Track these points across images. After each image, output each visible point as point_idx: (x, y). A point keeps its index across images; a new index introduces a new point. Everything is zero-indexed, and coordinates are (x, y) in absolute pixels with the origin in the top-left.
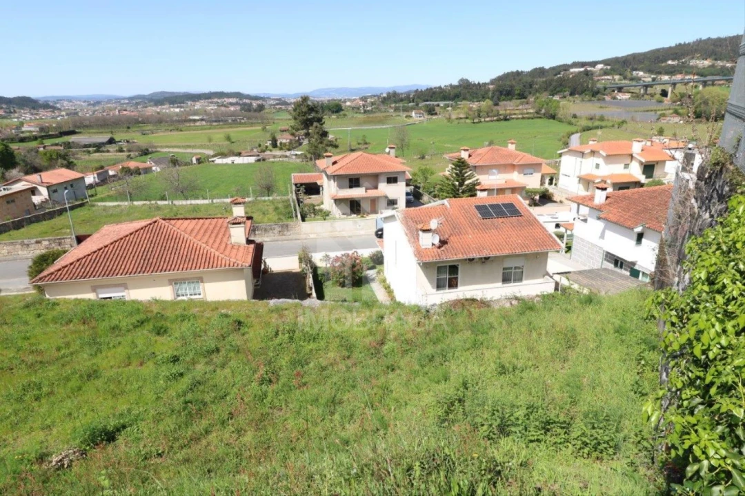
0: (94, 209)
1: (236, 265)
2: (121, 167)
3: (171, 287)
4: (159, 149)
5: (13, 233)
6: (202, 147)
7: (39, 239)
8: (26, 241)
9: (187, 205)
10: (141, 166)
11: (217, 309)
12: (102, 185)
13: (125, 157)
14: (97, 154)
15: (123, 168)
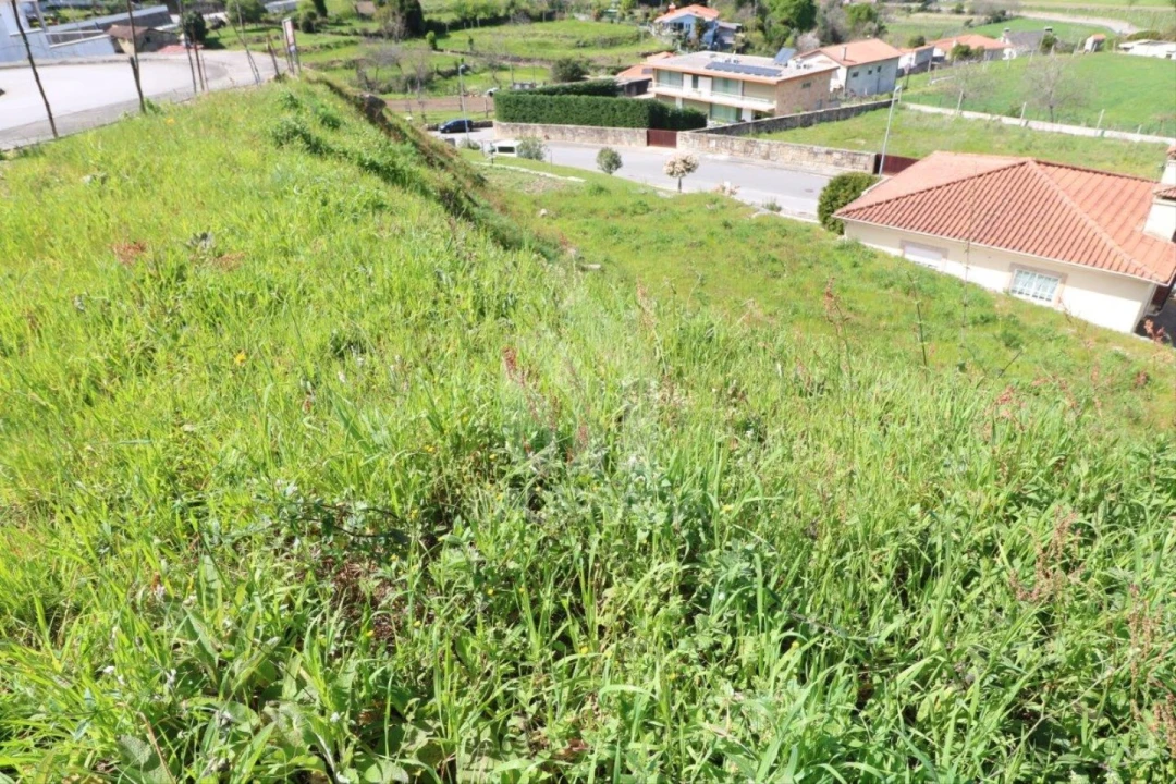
0: (904, 113)
1: (1139, 272)
2: (954, 44)
3: (1010, 274)
4: (1023, 13)
5: (799, 131)
6: (1111, 13)
7: (832, 149)
8: (816, 148)
9: (1052, 132)
10: (989, 44)
11: (1107, 341)
12: (917, 73)
13: (961, 24)
14: (921, 15)
15: (959, 46)
